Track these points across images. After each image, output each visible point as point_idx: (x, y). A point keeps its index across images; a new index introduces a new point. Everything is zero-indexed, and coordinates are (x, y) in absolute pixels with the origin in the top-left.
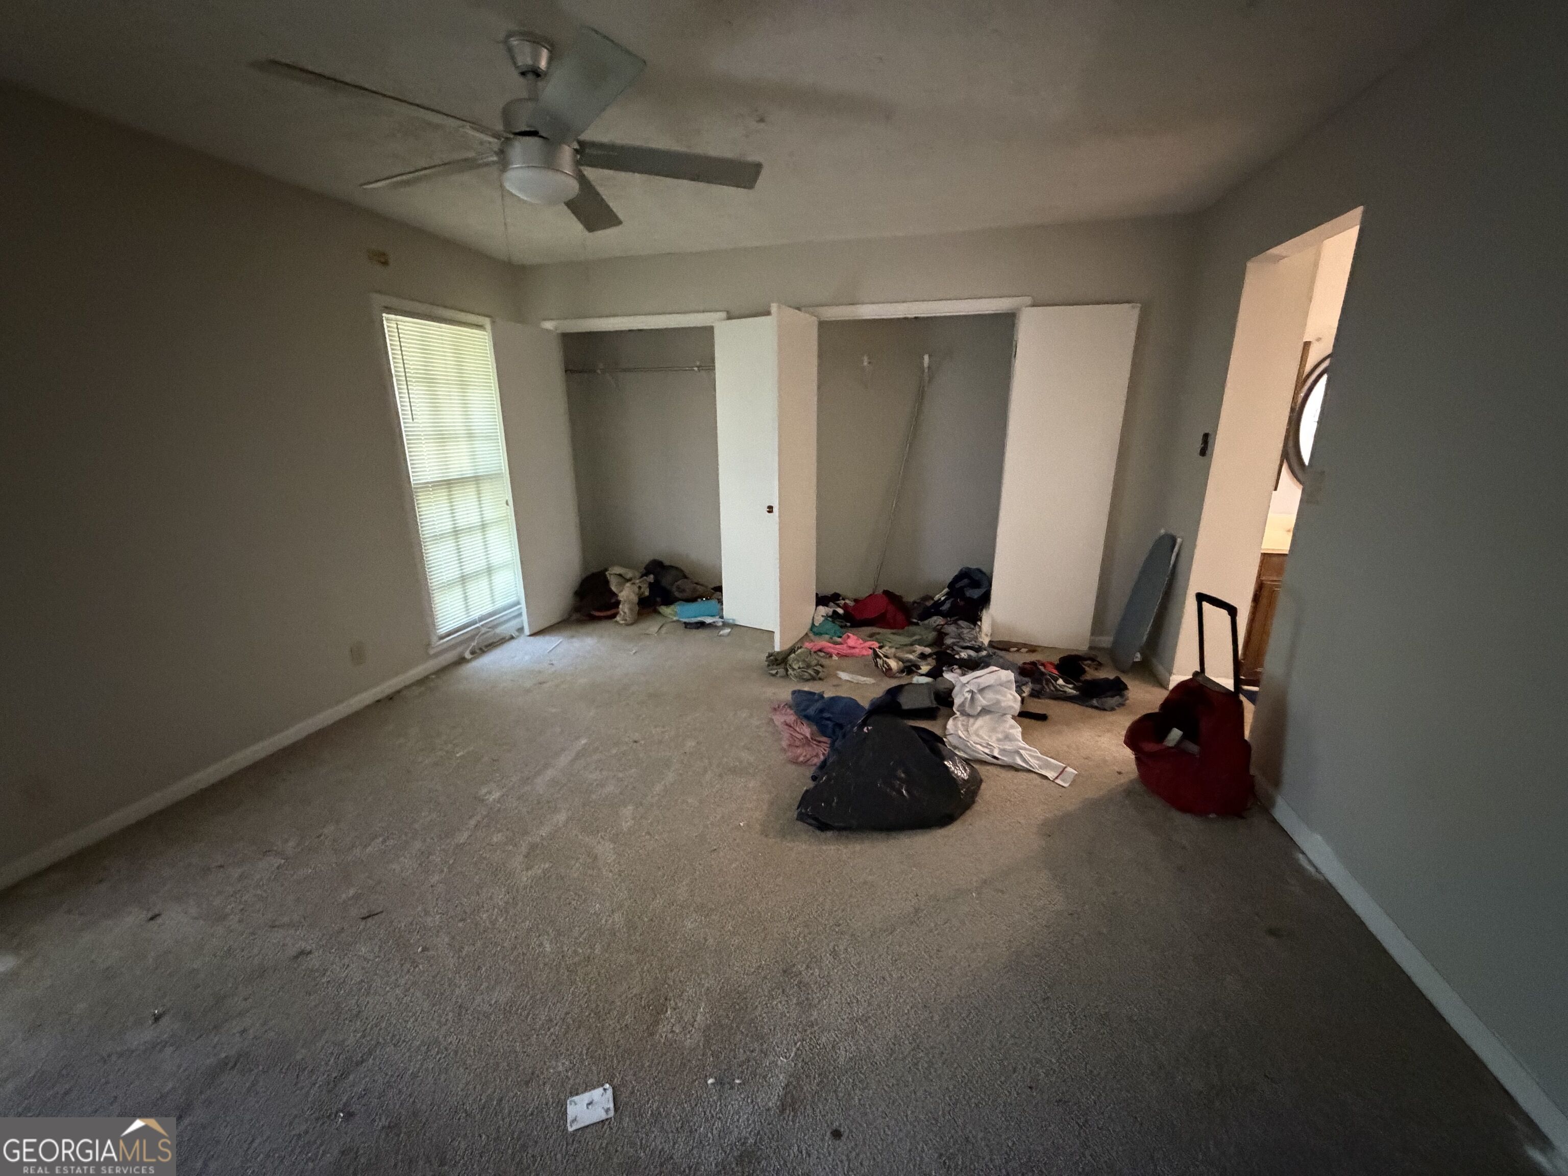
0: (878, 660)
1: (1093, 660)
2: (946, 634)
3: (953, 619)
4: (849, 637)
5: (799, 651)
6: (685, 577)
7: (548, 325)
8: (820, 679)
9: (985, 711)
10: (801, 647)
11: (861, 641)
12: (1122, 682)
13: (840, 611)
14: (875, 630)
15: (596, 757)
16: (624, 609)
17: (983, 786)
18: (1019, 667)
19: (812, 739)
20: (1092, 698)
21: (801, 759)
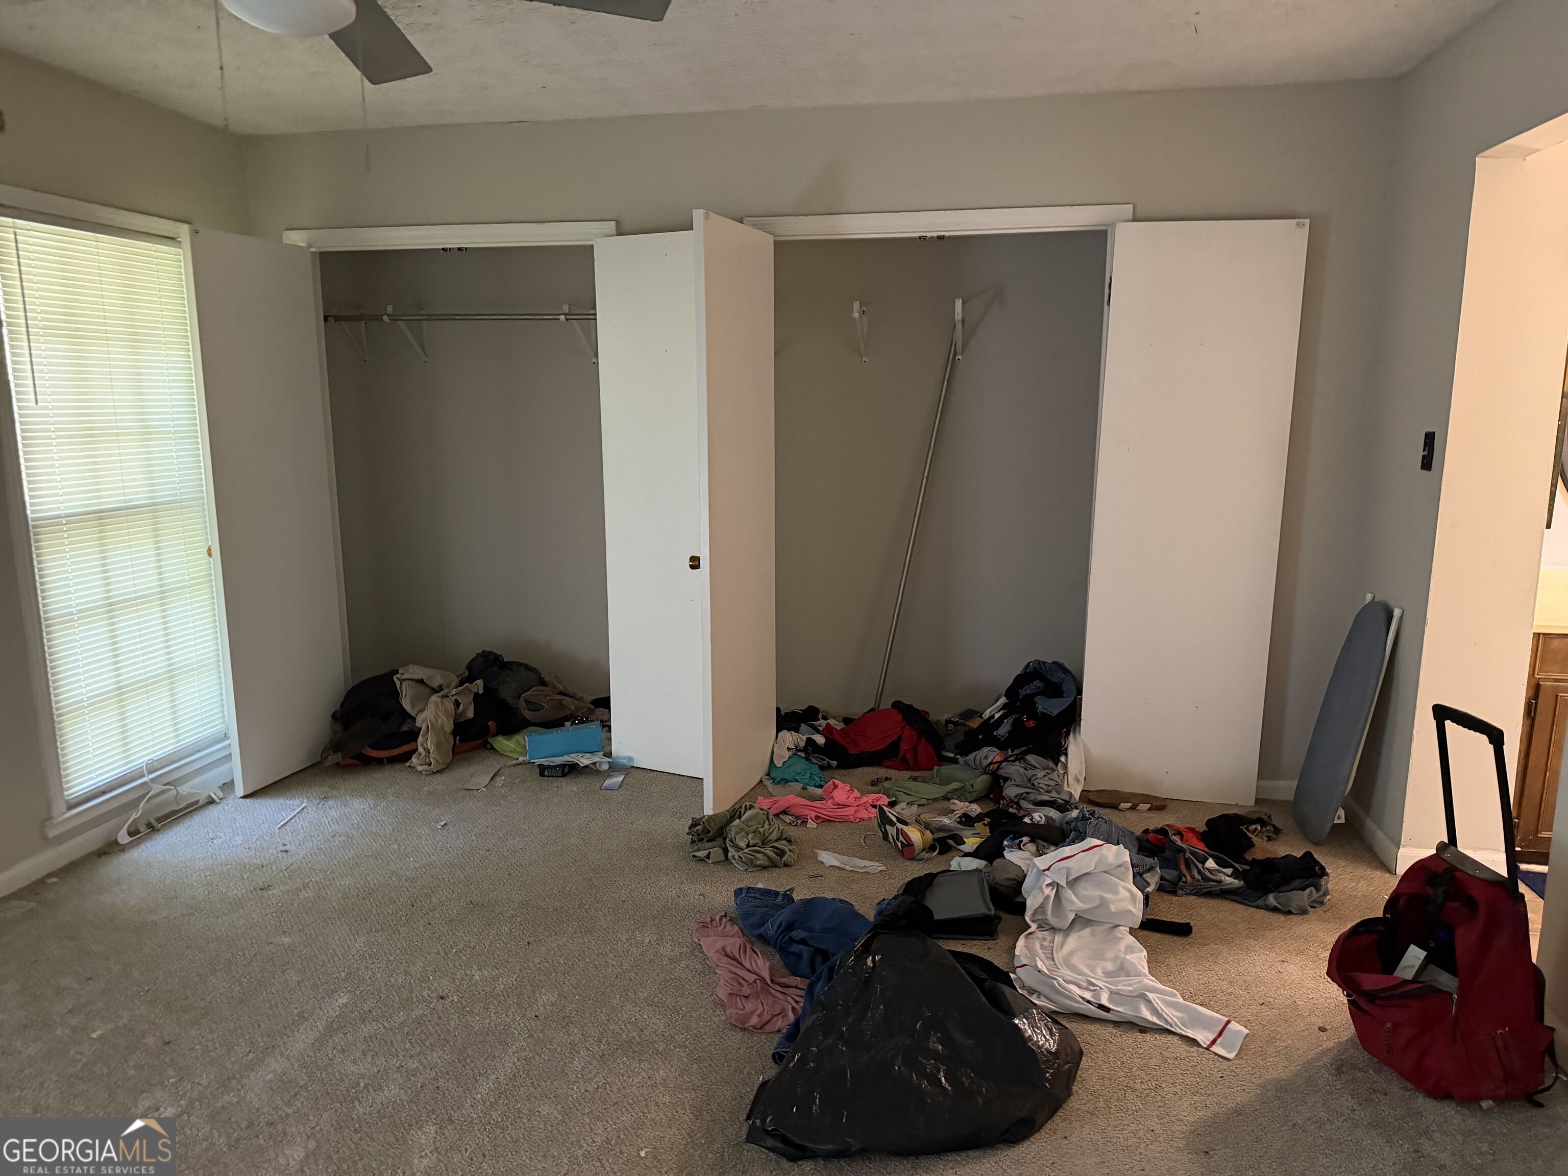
0: (888, 827)
1: (1262, 822)
2: (1006, 779)
3: (1016, 752)
4: (835, 787)
5: (749, 813)
6: (543, 683)
7: (297, 238)
8: (786, 865)
9: (1080, 921)
10: (751, 807)
11: (857, 793)
12: (1317, 863)
13: (820, 739)
14: (882, 772)
15: (368, 1029)
16: (427, 743)
17: (1084, 1063)
18: (1138, 839)
19: (772, 981)
20: (1267, 892)
21: (754, 1020)
